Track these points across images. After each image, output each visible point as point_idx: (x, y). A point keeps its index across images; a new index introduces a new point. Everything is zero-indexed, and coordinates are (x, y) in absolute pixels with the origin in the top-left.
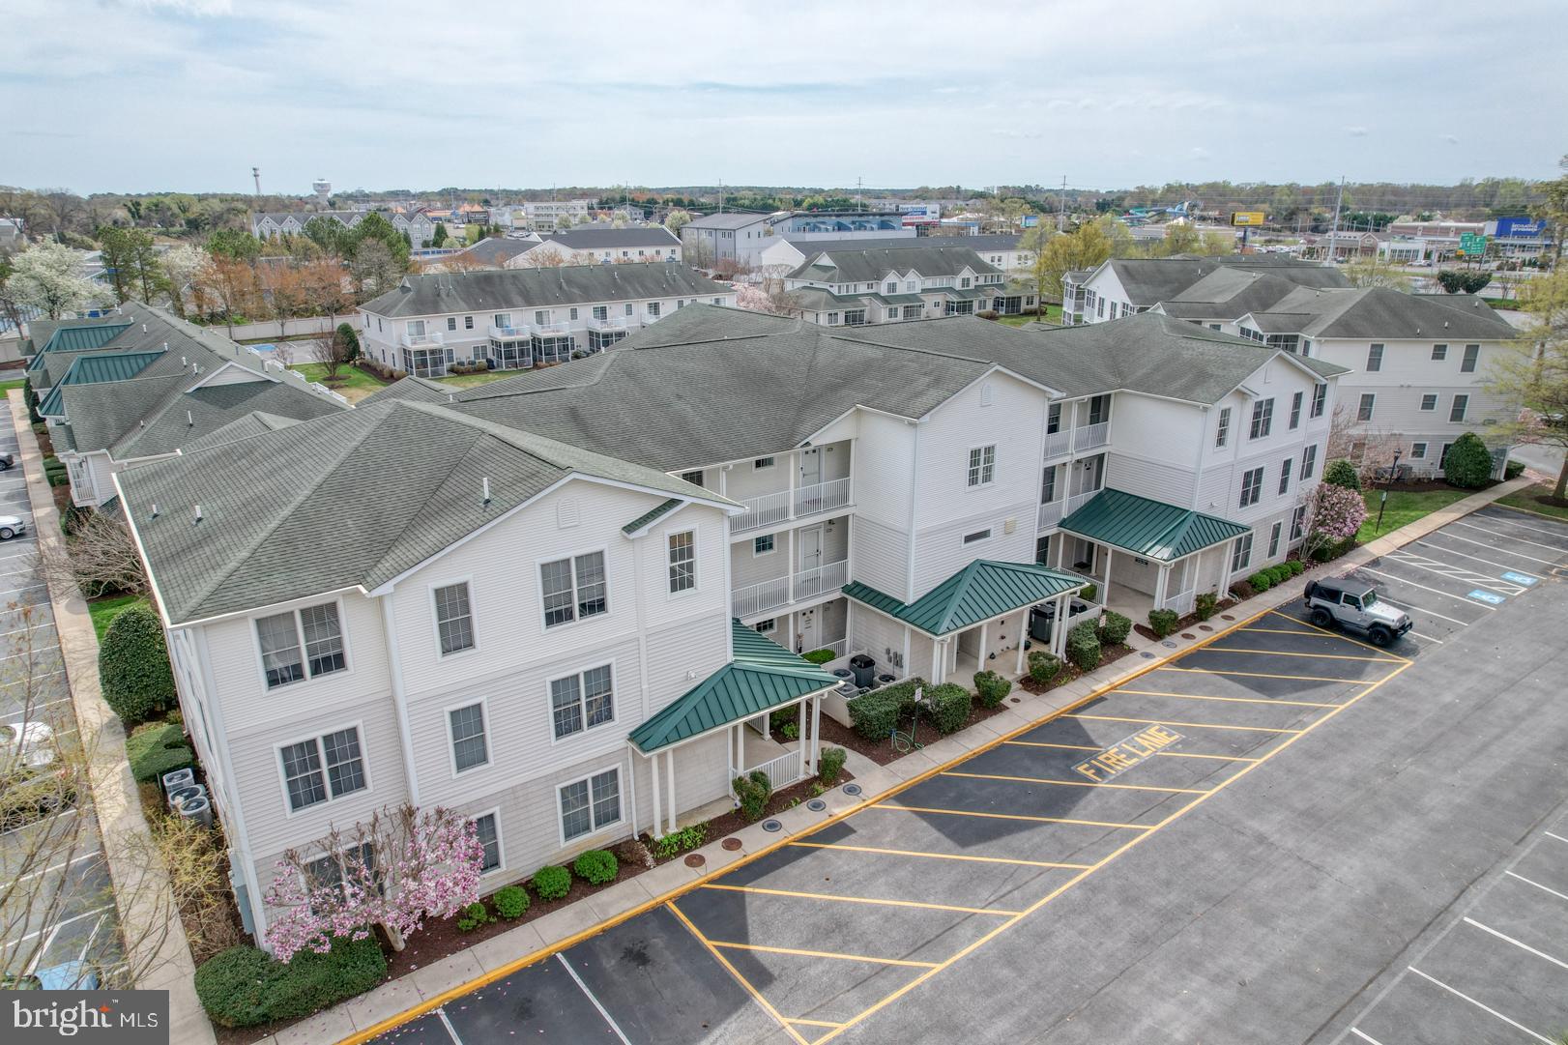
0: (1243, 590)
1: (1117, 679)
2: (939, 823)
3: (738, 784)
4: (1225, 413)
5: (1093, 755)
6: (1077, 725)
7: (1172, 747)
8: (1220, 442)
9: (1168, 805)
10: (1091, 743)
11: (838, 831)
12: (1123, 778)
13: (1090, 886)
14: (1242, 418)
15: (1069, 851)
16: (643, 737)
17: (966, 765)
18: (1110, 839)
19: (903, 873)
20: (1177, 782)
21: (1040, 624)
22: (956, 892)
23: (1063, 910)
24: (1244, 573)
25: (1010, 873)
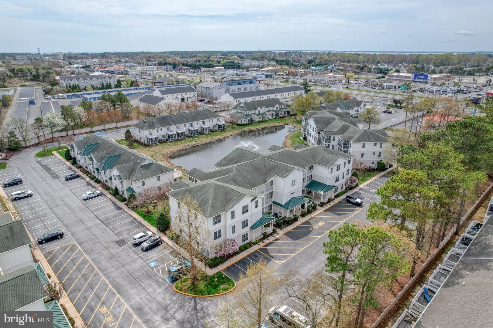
0: (337, 196)
1: (315, 214)
2: (291, 238)
3: (263, 234)
4: (332, 168)
5: (312, 227)
6: (309, 222)
7: (323, 225)
8: (331, 173)
9: (323, 233)
10: (311, 225)
11: (277, 239)
12: (316, 230)
13: (312, 244)
14: (335, 168)
15: (309, 240)
16: (252, 228)
17: (294, 229)
18: (314, 238)
19: (287, 244)
20: (324, 230)
21: (303, 206)
22: (295, 246)
23: (309, 247)
24: (337, 193)
25: (301, 244)
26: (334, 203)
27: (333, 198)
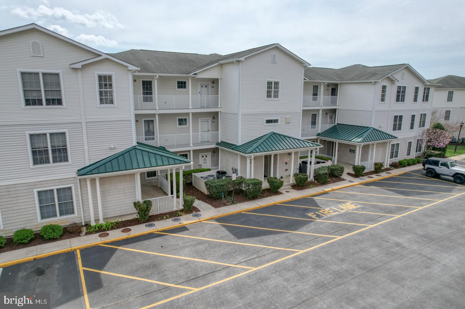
1: (335, 188)
2: (230, 229)
4: (384, 87)
5: (318, 210)
6: (314, 201)
7: (357, 209)
8: (383, 100)
9: (350, 229)
10: (318, 206)
11: (183, 229)
12: (330, 218)
13: (299, 259)
14: (391, 92)
15: (295, 245)
16: (83, 172)
17: (255, 211)
18: (315, 240)
19: (201, 247)
20: (358, 222)
21: (303, 167)
24: (396, 160)
25: (257, 251)
26: (391, 175)
27: (386, 166)
